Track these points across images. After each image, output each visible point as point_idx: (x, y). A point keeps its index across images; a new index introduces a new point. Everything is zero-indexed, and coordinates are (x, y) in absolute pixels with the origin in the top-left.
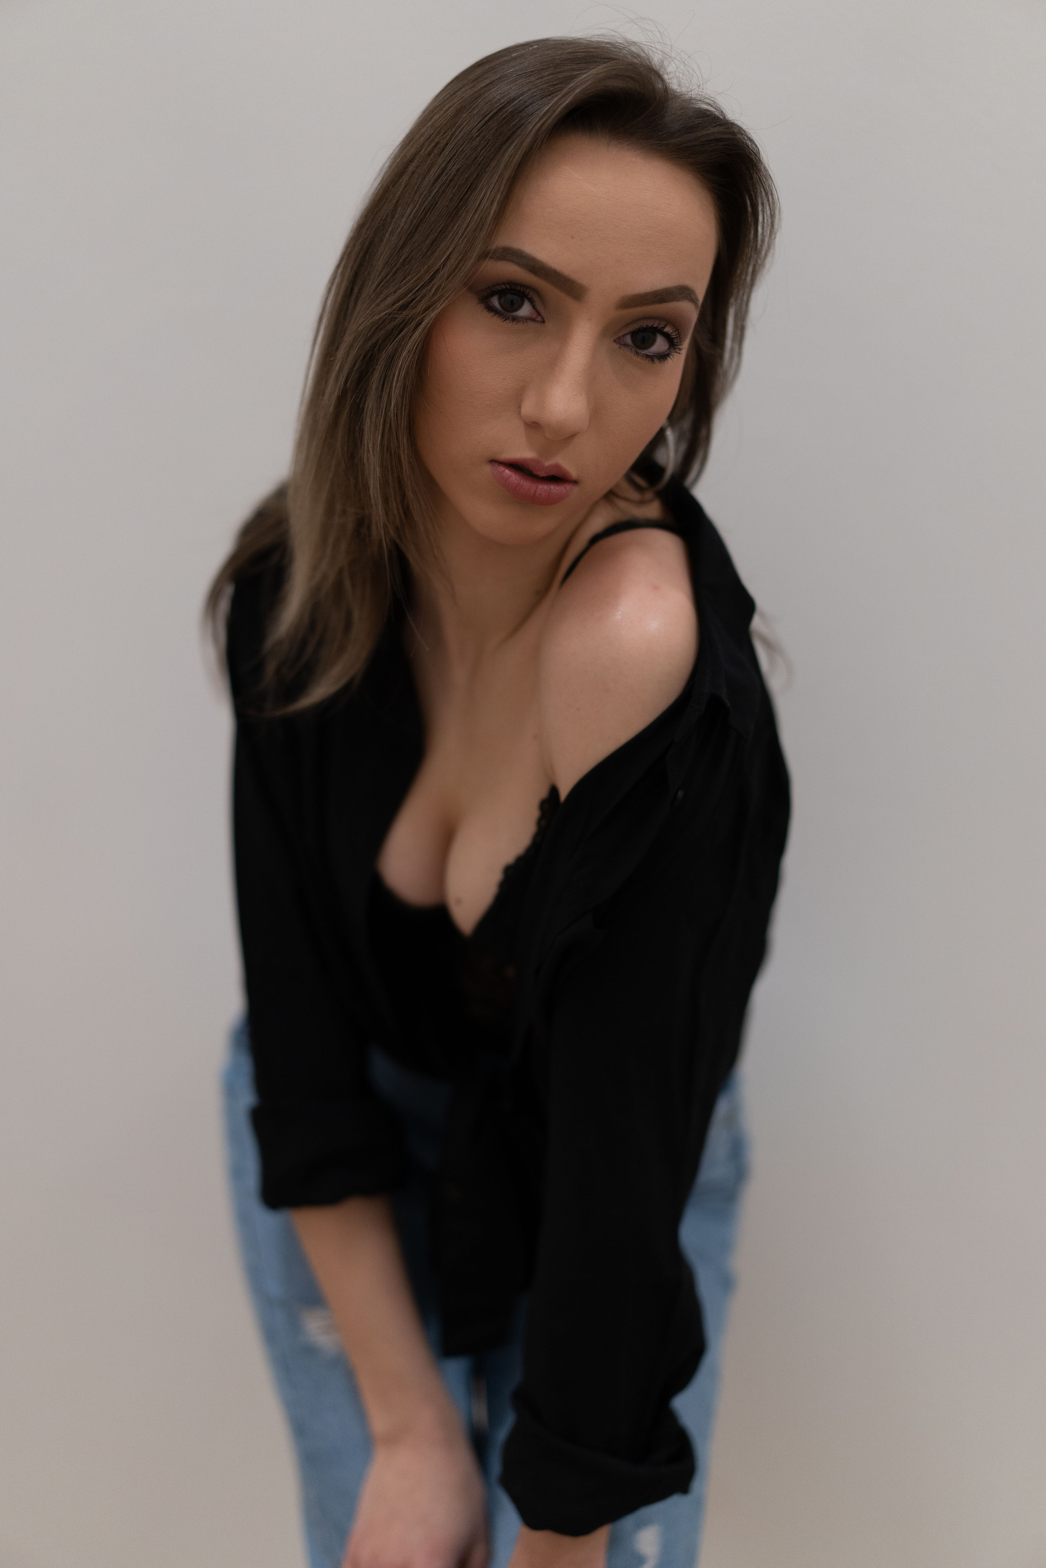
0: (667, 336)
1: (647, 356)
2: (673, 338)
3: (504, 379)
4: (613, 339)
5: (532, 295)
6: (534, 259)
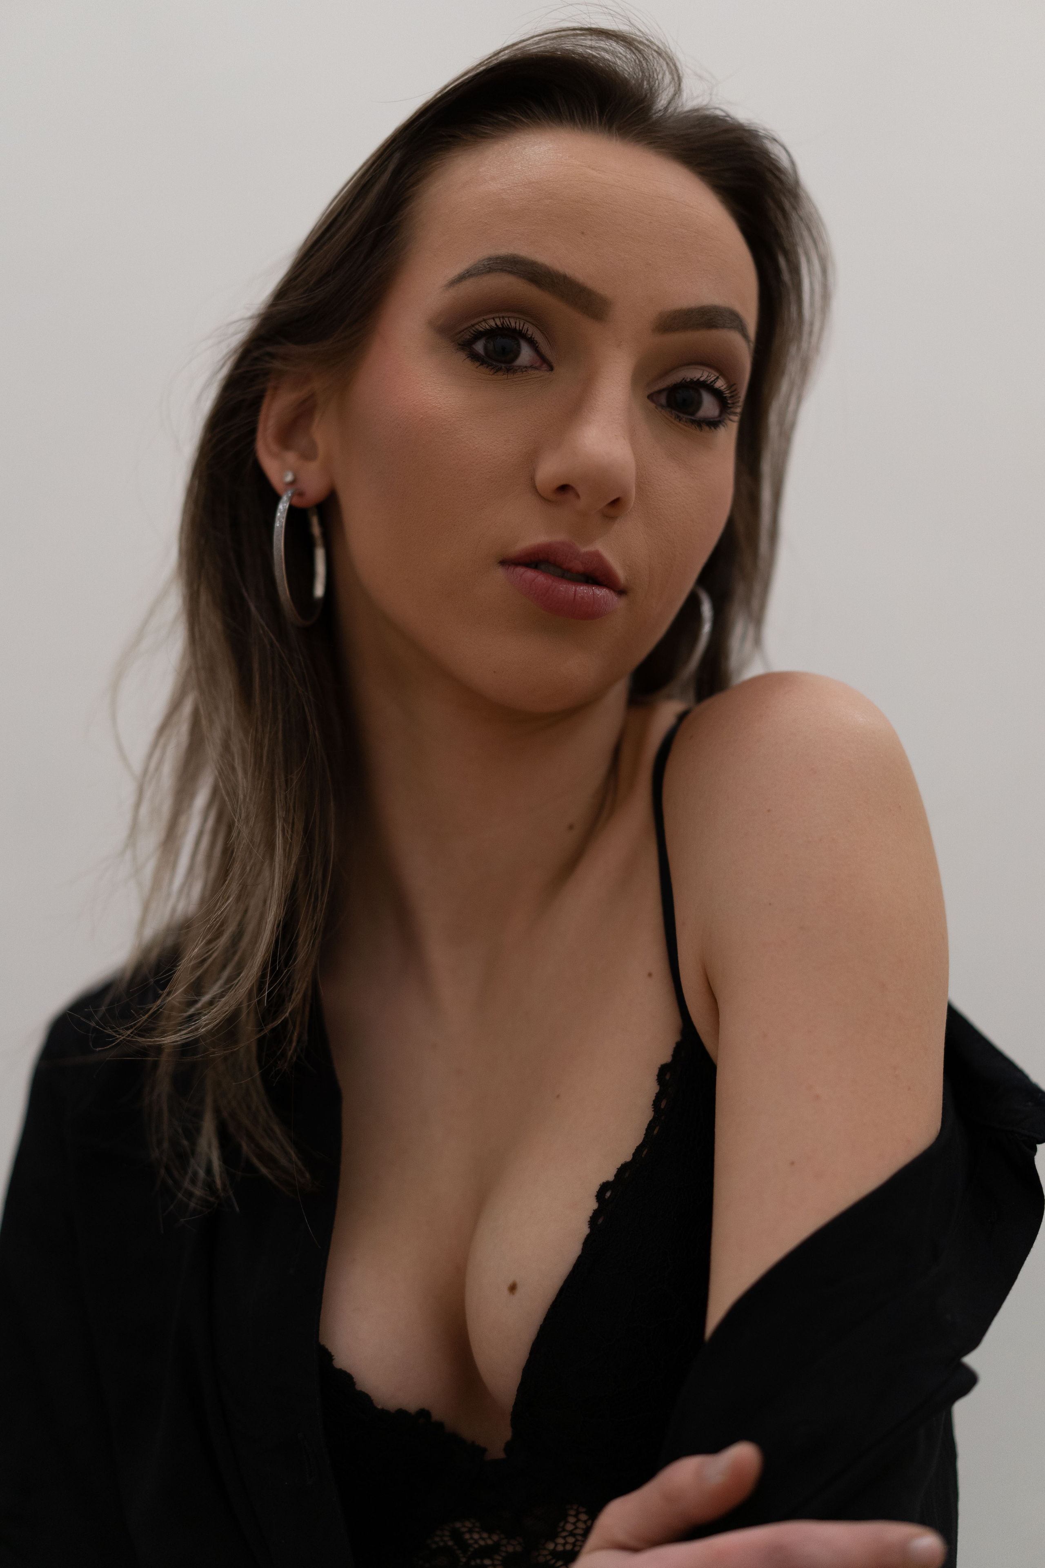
0: (717, 394)
1: (693, 422)
2: (726, 397)
4: (647, 393)
5: (531, 330)
6: (534, 264)
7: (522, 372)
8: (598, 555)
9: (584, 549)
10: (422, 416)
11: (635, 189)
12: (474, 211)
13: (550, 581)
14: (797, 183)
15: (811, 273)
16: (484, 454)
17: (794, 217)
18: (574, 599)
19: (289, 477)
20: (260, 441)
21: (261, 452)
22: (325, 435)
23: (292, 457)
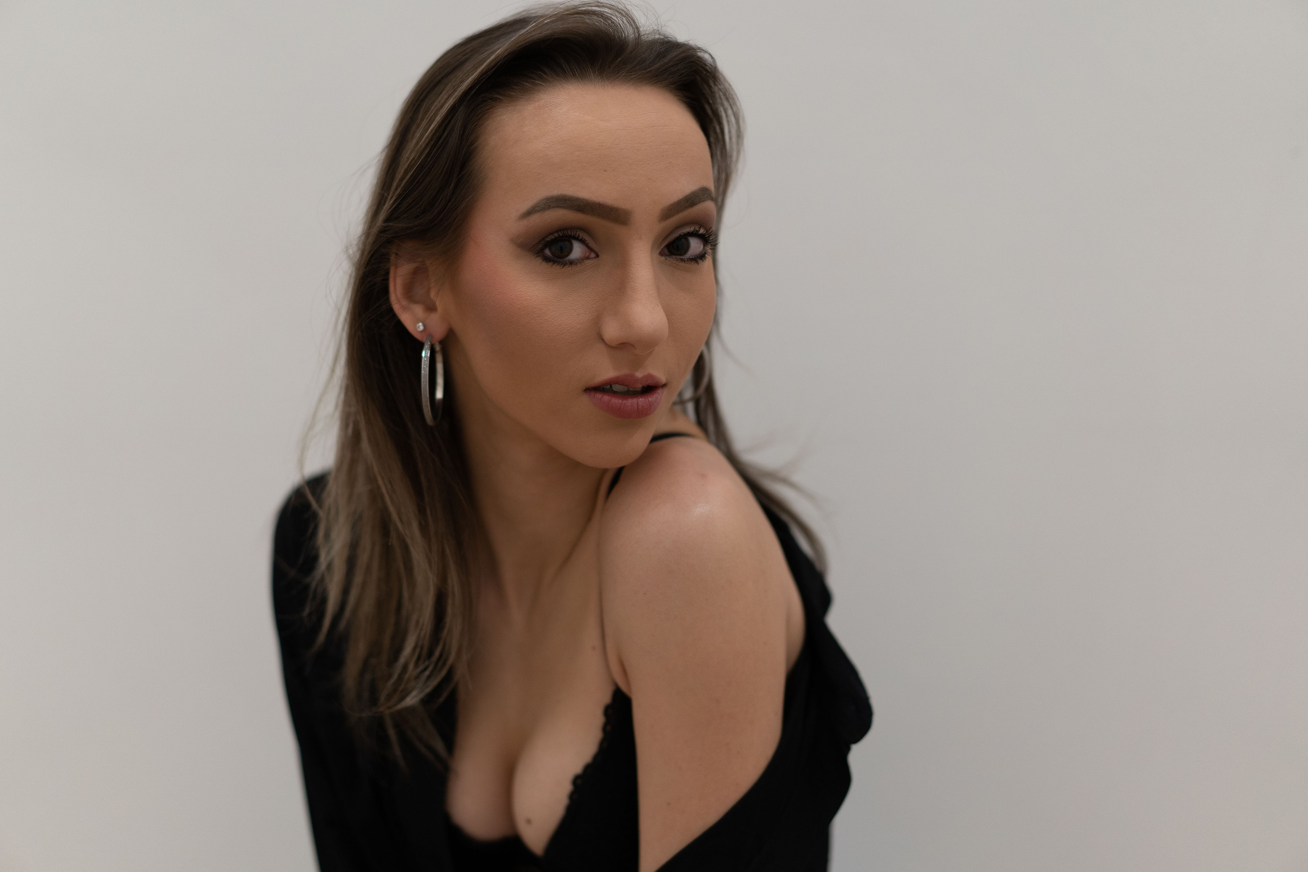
0: (695, 234)
1: (686, 261)
2: (707, 237)
3: (578, 315)
4: (658, 252)
5: (582, 235)
6: (577, 199)
7: (581, 263)
8: (650, 376)
9: (639, 374)
10: (519, 306)
11: (631, 127)
12: (529, 164)
13: (620, 401)
14: (716, 68)
15: (728, 122)
16: (566, 326)
17: (715, 89)
18: (638, 409)
19: (421, 327)
20: (393, 298)
21: (396, 308)
22: (443, 300)
23: (418, 310)
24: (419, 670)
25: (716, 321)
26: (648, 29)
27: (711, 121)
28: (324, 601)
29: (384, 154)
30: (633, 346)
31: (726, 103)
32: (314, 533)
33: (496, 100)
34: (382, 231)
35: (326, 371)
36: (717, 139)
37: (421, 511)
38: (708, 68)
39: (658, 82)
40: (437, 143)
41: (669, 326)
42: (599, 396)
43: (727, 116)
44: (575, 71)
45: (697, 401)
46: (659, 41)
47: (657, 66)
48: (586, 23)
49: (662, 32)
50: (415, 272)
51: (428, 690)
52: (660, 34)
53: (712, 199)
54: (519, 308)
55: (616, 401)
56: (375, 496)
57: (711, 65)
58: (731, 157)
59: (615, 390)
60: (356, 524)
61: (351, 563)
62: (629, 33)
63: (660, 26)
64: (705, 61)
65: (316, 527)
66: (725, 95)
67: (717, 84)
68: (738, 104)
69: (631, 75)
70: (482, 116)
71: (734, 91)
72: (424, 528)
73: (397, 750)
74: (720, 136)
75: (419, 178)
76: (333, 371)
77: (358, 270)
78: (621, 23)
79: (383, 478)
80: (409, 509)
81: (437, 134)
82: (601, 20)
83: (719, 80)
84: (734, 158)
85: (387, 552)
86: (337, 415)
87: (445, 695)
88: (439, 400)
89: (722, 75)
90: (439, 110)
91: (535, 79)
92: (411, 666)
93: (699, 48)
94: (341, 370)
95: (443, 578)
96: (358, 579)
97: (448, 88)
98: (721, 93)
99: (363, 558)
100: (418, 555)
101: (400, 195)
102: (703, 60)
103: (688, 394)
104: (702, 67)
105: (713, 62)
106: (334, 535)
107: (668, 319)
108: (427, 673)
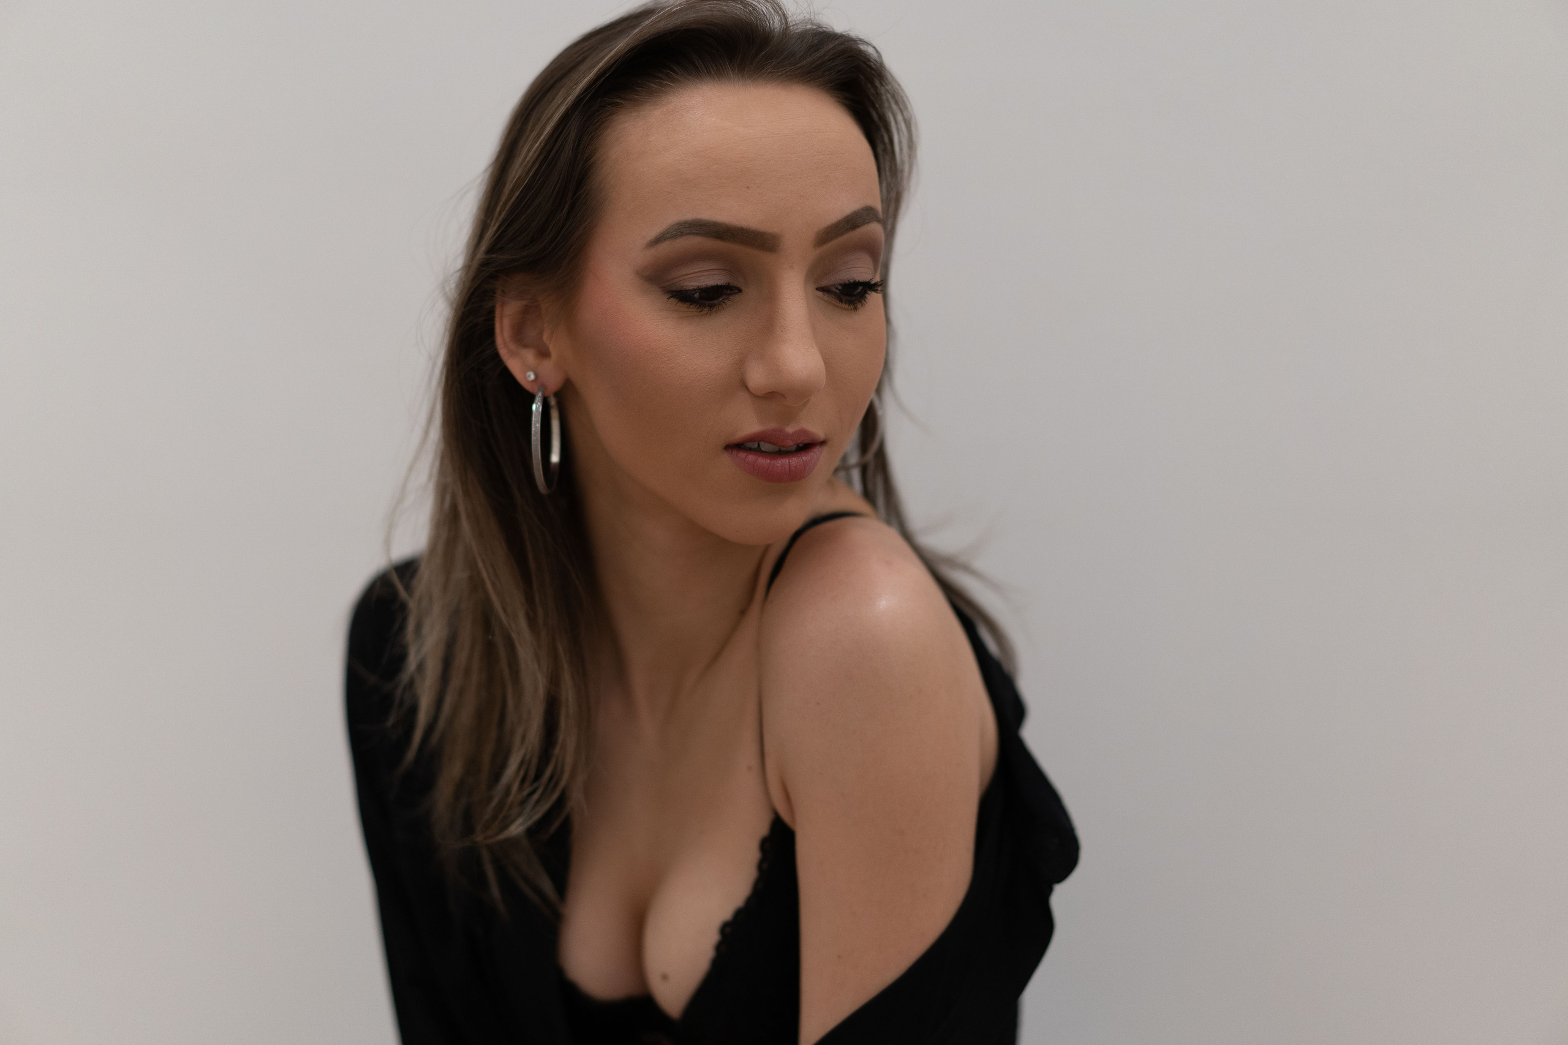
3: (716, 358)
4: (815, 287)
6: (715, 224)
8: (804, 432)
9: (790, 429)
10: (646, 349)
11: (778, 134)
12: (657, 181)
13: (768, 461)
14: (882, 65)
15: (898, 130)
17: (882, 90)
18: (790, 471)
19: (532, 377)
20: (499, 341)
21: (503, 353)
22: (557, 345)
23: (529, 356)
24: (525, 793)
25: (886, 367)
26: (798, 18)
27: (878, 129)
28: (413, 710)
29: (487, 175)
30: (783, 396)
31: (894, 106)
32: (402, 627)
33: (616, 105)
34: (484, 264)
35: (418, 433)
36: (885, 150)
37: (530, 600)
38: (872, 64)
39: (811, 80)
40: (548, 157)
41: (826, 371)
42: (742, 455)
43: (896, 122)
44: (711, 68)
45: (864, 470)
46: (810, 32)
47: (809, 60)
48: (723, 11)
49: (815, 22)
50: (525, 311)
51: (536, 817)
52: (812, 24)
53: (879, 221)
54: (647, 350)
55: (763, 461)
56: (475, 584)
57: (875, 61)
58: (902, 171)
59: (763, 449)
60: (454, 618)
61: (447, 662)
62: (775, 23)
63: (812, 14)
64: (869, 55)
65: (404, 620)
66: (893, 97)
67: (884, 84)
68: (909, 108)
69: (777, 72)
70: (600, 125)
71: (904, 92)
72: (532, 621)
73: (495, 891)
74: (889, 147)
75: (526, 200)
76: (426, 433)
77: (456, 311)
78: (764, 9)
79: (483, 561)
80: (516, 598)
81: (547, 148)
82: (740, 6)
83: (887, 79)
84: (906, 174)
85: (489, 649)
86: (431, 487)
87: (556, 824)
88: (555, 464)
89: (890, 73)
90: (548, 120)
91: (662, 79)
92: (515, 787)
93: (860, 40)
94: (436, 433)
95: (554, 681)
96: (455, 682)
97: (561, 93)
98: (889, 96)
99: (461, 657)
100: (525, 653)
101: (504, 220)
102: (866, 54)
103: (854, 459)
104: (864, 62)
105: (878, 57)
106: (426, 630)
107: (825, 363)
108: (536, 796)
